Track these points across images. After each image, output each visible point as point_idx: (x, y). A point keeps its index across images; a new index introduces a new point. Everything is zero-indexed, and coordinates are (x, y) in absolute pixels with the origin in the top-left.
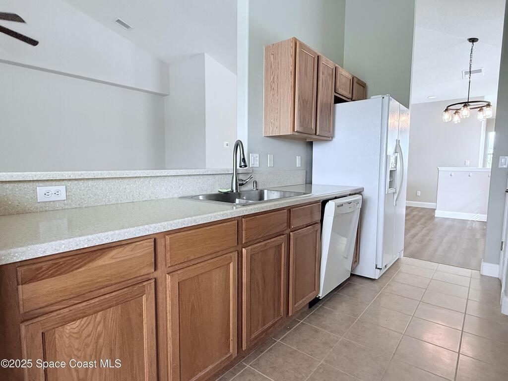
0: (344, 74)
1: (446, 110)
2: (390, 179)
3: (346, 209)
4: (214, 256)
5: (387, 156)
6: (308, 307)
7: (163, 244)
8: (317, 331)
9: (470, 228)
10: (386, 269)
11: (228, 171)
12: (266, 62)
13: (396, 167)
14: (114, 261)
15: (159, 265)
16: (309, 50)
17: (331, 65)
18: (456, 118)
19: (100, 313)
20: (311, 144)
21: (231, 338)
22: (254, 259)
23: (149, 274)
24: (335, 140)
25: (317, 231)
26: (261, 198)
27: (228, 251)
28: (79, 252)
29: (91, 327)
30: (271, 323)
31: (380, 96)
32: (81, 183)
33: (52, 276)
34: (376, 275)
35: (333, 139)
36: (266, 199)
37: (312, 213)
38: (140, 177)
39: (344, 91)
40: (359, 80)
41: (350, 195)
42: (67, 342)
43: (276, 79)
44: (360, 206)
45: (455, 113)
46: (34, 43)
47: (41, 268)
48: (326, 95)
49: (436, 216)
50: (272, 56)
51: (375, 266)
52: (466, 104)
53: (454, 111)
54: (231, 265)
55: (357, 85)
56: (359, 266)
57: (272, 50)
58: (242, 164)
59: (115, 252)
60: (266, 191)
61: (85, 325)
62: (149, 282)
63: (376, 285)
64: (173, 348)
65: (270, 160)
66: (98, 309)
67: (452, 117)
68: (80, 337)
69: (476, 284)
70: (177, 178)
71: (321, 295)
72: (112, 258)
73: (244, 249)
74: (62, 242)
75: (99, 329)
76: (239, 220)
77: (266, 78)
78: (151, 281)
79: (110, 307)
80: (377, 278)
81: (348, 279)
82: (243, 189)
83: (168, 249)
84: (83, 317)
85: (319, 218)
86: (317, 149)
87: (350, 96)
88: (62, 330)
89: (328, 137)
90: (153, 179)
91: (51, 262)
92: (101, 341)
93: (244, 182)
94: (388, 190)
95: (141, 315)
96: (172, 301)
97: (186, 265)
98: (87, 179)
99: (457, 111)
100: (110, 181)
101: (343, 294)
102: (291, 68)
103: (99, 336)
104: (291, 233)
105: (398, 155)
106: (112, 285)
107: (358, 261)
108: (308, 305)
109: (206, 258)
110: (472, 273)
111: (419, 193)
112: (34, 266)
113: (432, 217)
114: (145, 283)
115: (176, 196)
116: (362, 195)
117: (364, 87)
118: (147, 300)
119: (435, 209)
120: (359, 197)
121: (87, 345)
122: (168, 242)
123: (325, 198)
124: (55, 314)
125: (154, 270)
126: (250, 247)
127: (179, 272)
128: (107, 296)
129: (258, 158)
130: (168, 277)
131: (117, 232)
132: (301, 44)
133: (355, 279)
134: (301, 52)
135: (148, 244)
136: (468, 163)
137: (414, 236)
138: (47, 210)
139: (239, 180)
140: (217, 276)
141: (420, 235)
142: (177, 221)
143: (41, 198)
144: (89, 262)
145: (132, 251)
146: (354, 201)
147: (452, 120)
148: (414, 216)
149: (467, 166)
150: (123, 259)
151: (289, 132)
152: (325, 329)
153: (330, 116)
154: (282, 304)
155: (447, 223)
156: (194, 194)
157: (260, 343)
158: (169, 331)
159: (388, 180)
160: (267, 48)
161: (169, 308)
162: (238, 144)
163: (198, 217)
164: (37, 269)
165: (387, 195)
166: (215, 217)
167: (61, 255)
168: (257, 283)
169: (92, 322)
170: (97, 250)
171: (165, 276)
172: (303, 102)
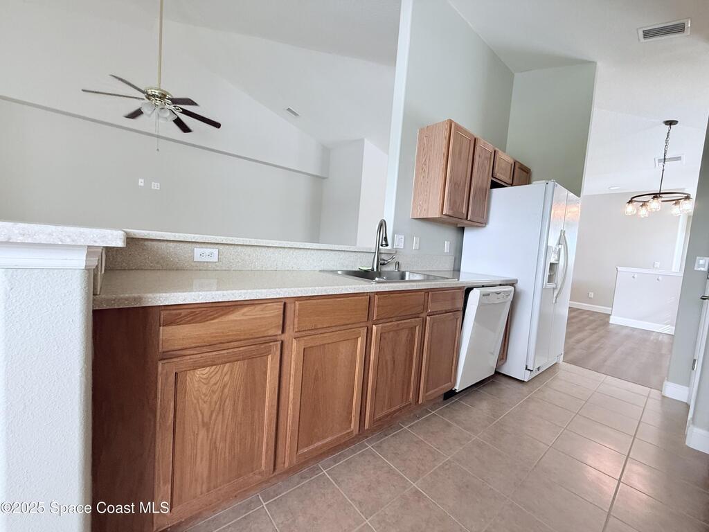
0: (505, 158)
1: (630, 202)
2: (550, 272)
3: (494, 299)
4: (342, 328)
5: (547, 247)
6: (442, 399)
7: (293, 309)
8: (448, 425)
9: (655, 341)
10: (539, 372)
11: (371, 249)
12: (419, 143)
13: (558, 260)
14: (244, 318)
15: (287, 328)
16: (466, 132)
17: (490, 148)
18: (643, 212)
19: (228, 364)
20: (462, 229)
21: (353, 414)
22: (385, 339)
23: (276, 335)
24: (489, 227)
25: (457, 319)
26: (402, 277)
27: (358, 325)
28: (214, 305)
29: (218, 376)
30: (398, 407)
31: (544, 181)
32: (232, 248)
33: (189, 322)
34: (526, 377)
35: (487, 226)
36: (407, 278)
37: (453, 299)
38: (284, 248)
39: (503, 176)
40: (521, 165)
41: (500, 285)
42: (196, 386)
43: (427, 161)
44: (511, 298)
45: (642, 206)
46: (217, 125)
47: (180, 314)
48: (481, 178)
49: (611, 322)
50: (425, 138)
51: (525, 367)
52: (656, 196)
53: (641, 203)
54: (360, 339)
55: (519, 170)
56: (507, 364)
57: (426, 133)
58: (384, 243)
59: (246, 309)
60: (407, 274)
61: (214, 373)
62: (276, 343)
63: (524, 388)
64: (294, 411)
65: (416, 243)
66: (226, 360)
67: (638, 210)
68: (208, 383)
69: (654, 406)
70: (319, 252)
71: (458, 388)
72: (243, 315)
73: (374, 326)
74: (200, 293)
75: (225, 379)
76: (370, 297)
77: (418, 161)
78: (278, 343)
79: (237, 361)
80: (526, 380)
81: (492, 377)
82: (385, 269)
83: (297, 314)
84: (212, 366)
85: (461, 305)
86: (469, 235)
87: (510, 182)
88: (192, 373)
89: (481, 222)
90: (297, 251)
91: (189, 311)
92: (226, 390)
93: (386, 262)
94: (546, 286)
95: (265, 373)
96: (296, 364)
97: (313, 332)
98: (237, 245)
99: (644, 203)
100: (258, 248)
101: (484, 391)
102: (444, 150)
103: (225, 386)
104: (428, 317)
105: (562, 247)
106: (241, 340)
107: (504, 358)
108: (443, 396)
109: (334, 329)
110: (650, 392)
111: (591, 295)
112: (174, 312)
113: (607, 323)
114: (271, 344)
115: (317, 269)
116: (515, 287)
117: (527, 173)
118: (272, 360)
119: (610, 315)
120: (511, 288)
121: (214, 392)
122: (297, 307)
123: (470, 285)
124: (189, 357)
125: (280, 332)
126: (380, 325)
127: (305, 338)
128: (235, 350)
129: (403, 240)
130: (295, 342)
131: (249, 291)
132: (456, 125)
133: (500, 377)
134: (456, 133)
135: (279, 307)
136: (658, 264)
137: (579, 341)
138: (201, 269)
139: (381, 260)
140: (344, 349)
141: (587, 341)
142: (308, 288)
143: (197, 258)
144: (222, 315)
145: (262, 310)
146: (504, 291)
147: (637, 213)
148: (582, 320)
149: (656, 268)
150: (254, 317)
151: (437, 215)
152: (458, 424)
153: (485, 202)
154: (412, 390)
155: (625, 332)
156: (335, 269)
157: (386, 426)
158: (291, 395)
159: (547, 273)
160: (422, 131)
161: (293, 372)
162: (382, 225)
163: (330, 287)
164: (177, 315)
165: (543, 289)
166: (346, 289)
167: (199, 305)
168: (386, 363)
169: (220, 371)
170: (231, 306)
171: (292, 341)
172: (455, 185)
